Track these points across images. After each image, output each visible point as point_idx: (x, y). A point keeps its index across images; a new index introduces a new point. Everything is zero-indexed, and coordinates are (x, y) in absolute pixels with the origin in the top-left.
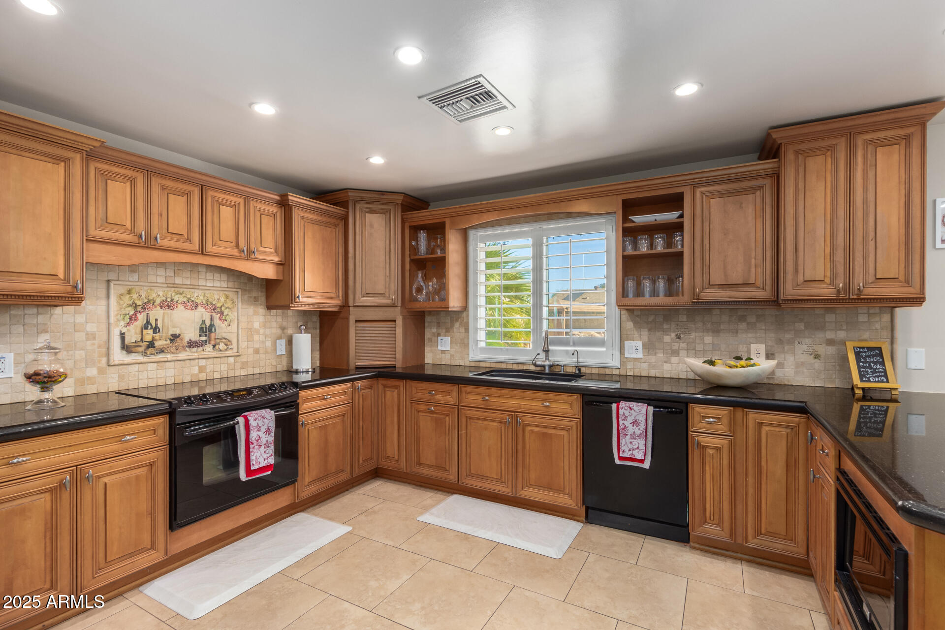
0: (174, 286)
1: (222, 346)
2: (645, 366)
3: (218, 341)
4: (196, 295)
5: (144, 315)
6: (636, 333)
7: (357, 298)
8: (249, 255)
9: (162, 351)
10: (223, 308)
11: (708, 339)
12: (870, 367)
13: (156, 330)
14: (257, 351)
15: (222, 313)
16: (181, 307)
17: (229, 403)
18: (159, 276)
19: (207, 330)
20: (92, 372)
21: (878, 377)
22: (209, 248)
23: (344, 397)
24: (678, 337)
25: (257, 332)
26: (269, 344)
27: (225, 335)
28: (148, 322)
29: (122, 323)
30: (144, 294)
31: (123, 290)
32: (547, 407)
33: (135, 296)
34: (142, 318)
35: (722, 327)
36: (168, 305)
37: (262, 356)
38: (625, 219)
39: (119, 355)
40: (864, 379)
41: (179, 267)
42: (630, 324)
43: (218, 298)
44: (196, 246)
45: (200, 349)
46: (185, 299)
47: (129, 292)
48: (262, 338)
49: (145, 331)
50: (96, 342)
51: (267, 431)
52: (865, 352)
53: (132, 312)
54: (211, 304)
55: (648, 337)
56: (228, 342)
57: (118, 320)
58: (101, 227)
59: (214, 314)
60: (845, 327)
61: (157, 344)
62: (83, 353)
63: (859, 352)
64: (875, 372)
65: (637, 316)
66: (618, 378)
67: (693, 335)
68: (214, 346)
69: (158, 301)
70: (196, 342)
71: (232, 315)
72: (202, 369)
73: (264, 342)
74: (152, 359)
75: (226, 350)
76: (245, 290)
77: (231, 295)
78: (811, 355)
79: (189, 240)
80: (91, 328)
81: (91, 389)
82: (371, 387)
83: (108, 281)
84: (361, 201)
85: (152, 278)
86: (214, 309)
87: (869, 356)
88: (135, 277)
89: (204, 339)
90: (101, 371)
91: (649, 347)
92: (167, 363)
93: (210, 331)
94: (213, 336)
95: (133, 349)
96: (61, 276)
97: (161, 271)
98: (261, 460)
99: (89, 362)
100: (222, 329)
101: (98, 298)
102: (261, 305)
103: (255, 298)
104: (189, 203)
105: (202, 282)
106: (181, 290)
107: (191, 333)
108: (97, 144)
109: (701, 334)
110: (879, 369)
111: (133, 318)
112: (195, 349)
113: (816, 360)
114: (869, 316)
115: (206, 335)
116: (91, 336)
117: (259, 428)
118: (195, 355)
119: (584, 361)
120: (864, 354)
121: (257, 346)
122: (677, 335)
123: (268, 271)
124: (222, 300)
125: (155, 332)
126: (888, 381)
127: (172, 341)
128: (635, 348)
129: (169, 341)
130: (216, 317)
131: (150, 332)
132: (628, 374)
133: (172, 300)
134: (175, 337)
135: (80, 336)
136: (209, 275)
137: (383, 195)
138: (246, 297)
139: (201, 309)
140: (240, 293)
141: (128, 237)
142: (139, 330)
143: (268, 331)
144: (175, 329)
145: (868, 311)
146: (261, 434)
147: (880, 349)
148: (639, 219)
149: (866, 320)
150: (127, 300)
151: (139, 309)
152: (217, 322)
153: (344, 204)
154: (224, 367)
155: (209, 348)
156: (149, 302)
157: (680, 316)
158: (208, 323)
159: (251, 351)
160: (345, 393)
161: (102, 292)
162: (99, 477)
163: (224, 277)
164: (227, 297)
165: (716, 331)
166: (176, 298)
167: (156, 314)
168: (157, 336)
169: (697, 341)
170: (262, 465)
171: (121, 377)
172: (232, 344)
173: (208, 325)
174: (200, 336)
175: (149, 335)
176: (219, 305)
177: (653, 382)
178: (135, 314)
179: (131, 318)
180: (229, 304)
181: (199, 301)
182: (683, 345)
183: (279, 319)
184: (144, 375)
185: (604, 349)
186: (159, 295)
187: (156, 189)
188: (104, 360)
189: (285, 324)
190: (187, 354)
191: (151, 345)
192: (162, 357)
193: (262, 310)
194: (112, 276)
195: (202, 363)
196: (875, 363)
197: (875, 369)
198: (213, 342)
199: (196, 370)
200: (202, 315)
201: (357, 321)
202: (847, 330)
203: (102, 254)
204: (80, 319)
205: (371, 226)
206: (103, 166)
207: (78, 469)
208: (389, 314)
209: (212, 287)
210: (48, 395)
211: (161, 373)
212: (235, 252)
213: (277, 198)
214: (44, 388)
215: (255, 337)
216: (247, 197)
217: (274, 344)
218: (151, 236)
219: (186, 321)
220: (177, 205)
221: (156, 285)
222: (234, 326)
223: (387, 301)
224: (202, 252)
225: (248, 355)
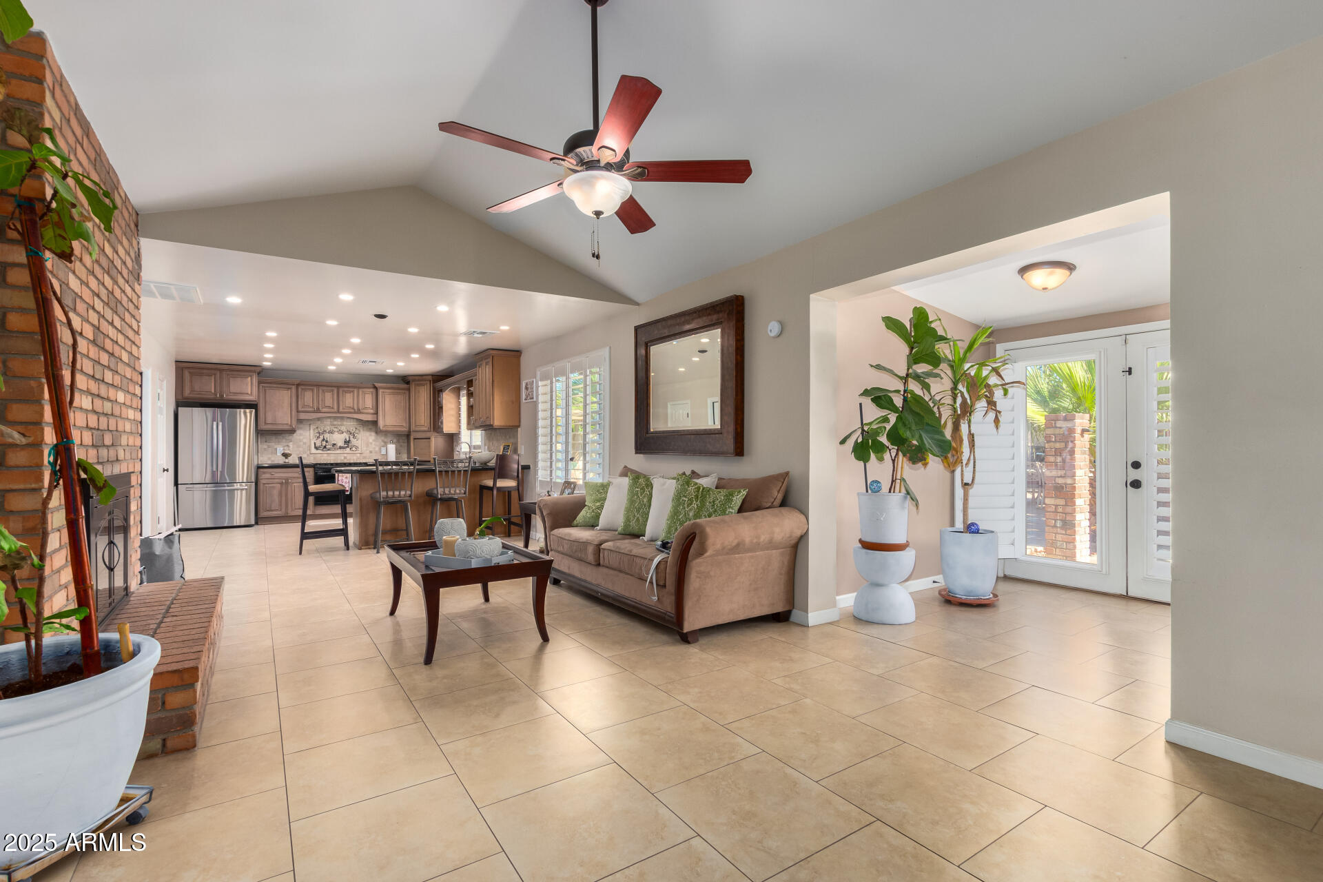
0: (334, 425)
1: (354, 449)
3: (352, 447)
4: (343, 428)
7: (413, 428)
8: (359, 412)
9: (329, 450)
10: (355, 434)
13: (327, 441)
14: (371, 452)
15: (354, 436)
16: (336, 433)
18: (328, 422)
19: (347, 442)
20: (305, 456)
22: (341, 410)
25: (371, 443)
26: (377, 449)
27: (356, 445)
28: (324, 439)
29: (315, 439)
30: (322, 429)
33: (319, 429)
34: (322, 437)
36: (331, 432)
37: (373, 454)
38: (466, 391)
39: (314, 450)
41: (335, 418)
43: (352, 429)
44: (336, 410)
45: (344, 450)
46: (338, 430)
47: (317, 428)
48: (374, 446)
50: (306, 445)
54: (349, 432)
56: (357, 447)
57: (313, 438)
58: (303, 407)
61: (327, 447)
62: (302, 449)
65: (487, 434)
68: (351, 449)
69: (328, 431)
70: (343, 447)
71: (359, 436)
72: (345, 458)
73: (374, 448)
74: (326, 452)
75: (356, 450)
76: (365, 425)
77: (358, 428)
79: (333, 408)
80: (305, 441)
83: (310, 425)
84: (414, 380)
85: (325, 423)
86: (351, 434)
88: (319, 422)
89: (346, 446)
90: (308, 456)
91: (488, 448)
92: (331, 454)
93: (349, 442)
94: (350, 444)
95: (319, 448)
96: (290, 424)
97: (329, 420)
99: (304, 452)
100: (354, 441)
101: (306, 430)
102: (373, 431)
103: (368, 429)
104: (333, 394)
105: (345, 423)
106: (337, 427)
107: (341, 443)
108: (300, 381)
111: (319, 438)
112: (342, 450)
115: (347, 444)
116: (305, 443)
118: (342, 452)
121: (371, 449)
123: (369, 418)
124: (354, 430)
129: (332, 446)
130: (351, 437)
133: (333, 431)
134: (334, 444)
135: (302, 443)
136: (348, 420)
137: (423, 377)
138: (365, 428)
139: (345, 434)
140: (362, 427)
141: (312, 410)
142: (320, 442)
143: (378, 443)
144: (334, 442)
150: (316, 431)
151: (321, 434)
152: (352, 439)
153: (408, 383)
154: (355, 458)
155: (348, 449)
158: (348, 440)
159: (368, 451)
161: (308, 428)
162: (293, 483)
163: (353, 420)
164: (356, 429)
166: (335, 429)
167: (327, 436)
168: (327, 444)
171: (312, 457)
172: (359, 448)
174: (344, 444)
175: (324, 443)
176: (353, 432)
178: (319, 436)
179: (317, 438)
180: (357, 432)
181: (344, 431)
183: (383, 438)
184: (322, 458)
186: (328, 428)
187: (321, 391)
188: (309, 452)
189: (386, 440)
190: (339, 451)
191: (325, 447)
192: (329, 452)
193: (373, 434)
194: (312, 422)
195: (345, 455)
198: (350, 447)
199: (342, 458)
200: (345, 436)
201: (414, 438)
203: (302, 416)
204: (301, 438)
205: (419, 392)
206: (303, 387)
207: (287, 479)
208: (428, 435)
209: (350, 425)
210: (287, 461)
211: (329, 458)
212: (352, 411)
213: (372, 386)
214: (286, 458)
215: (370, 445)
216: (359, 388)
217: (380, 449)
218: (318, 409)
219: (339, 439)
220: (328, 396)
221: (327, 425)
222: (360, 441)
223: (426, 429)
224: (338, 412)
225: (367, 453)
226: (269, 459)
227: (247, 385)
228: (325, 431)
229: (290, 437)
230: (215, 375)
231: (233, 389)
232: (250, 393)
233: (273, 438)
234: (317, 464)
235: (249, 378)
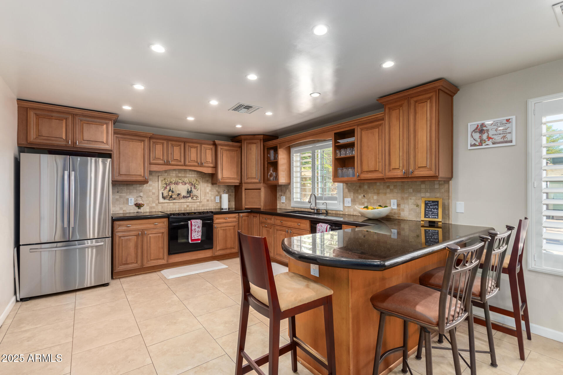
0: (178, 177)
1: (195, 198)
2: (352, 210)
3: (193, 196)
4: (186, 180)
5: (169, 187)
6: (349, 194)
7: (245, 180)
8: (201, 165)
9: (174, 199)
10: (195, 184)
11: (375, 197)
12: (431, 211)
13: (173, 192)
14: (208, 201)
15: (195, 186)
16: (181, 184)
17: (187, 216)
18: (174, 174)
19: (189, 192)
20: (154, 205)
21: (434, 216)
22: (187, 163)
23: (235, 219)
24: (364, 196)
25: (208, 193)
26: (213, 198)
27: (196, 194)
28: (170, 189)
29: (163, 190)
30: (169, 180)
31: (162, 179)
32: (299, 225)
33: (166, 181)
34: (168, 188)
35: (381, 191)
36: (176, 183)
37: (210, 202)
38: (336, 142)
39: (161, 200)
40: (427, 216)
41: (180, 171)
42: (346, 190)
43: (193, 180)
44: (182, 163)
45: (187, 199)
46: (182, 181)
47: (165, 179)
48: (210, 195)
49: (169, 192)
50: (155, 195)
51: (198, 227)
52: (430, 203)
53: (165, 186)
54: (191, 183)
55: (354, 196)
56: (197, 197)
57: (161, 189)
58: (154, 160)
59: (192, 186)
60: (429, 191)
61: (173, 197)
62: (151, 199)
63: (428, 203)
64: (432, 214)
65: (349, 186)
66: (342, 216)
67: (370, 195)
68: (192, 198)
69: (173, 182)
70: (186, 196)
71: (198, 187)
72: (188, 206)
73: (211, 197)
74: (171, 201)
75: (196, 200)
76: (204, 178)
77: (198, 179)
78: (415, 205)
79: (180, 161)
80: (154, 191)
81: (154, 210)
82: (248, 216)
83: (158, 176)
84: (246, 139)
85: (171, 175)
86: (192, 185)
87: (432, 205)
88: (166, 174)
89: (188, 195)
90: (157, 205)
91: (354, 201)
92: (176, 203)
93: (191, 192)
94: (191, 194)
95: (166, 198)
96: (143, 175)
97: (174, 172)
98: (196, 236)
99: (153, 202)
100: (195, 192)
101: (156, 182)
102: (209, 183)
103: (207, 180)
104: (180, 149)
105: (188, 175)
106: (181, 178)
107: (184, 193)
108: (152, 135)
109: (373, 195)
110: (435, 212)
111: (166, 188)
112: (185, 199)
113: (417, 208)
114: (439, 185)
115: (189, 194)
116: (154, 194)
117: (195, 226)
118: (185, 201)
119: (330, 207)
120: (429, 204)
121: (208, 198)
122: (363, 195)
123: (209, 171)
124: (195, 181)
125: (172, 193)
126: (438, 218)
127: (178, 196)
128: (348, 201)
129: (177, 196)
130: (193, 187)
131: (171, 192)
132: (346, 214)
133: (178, 182)
134: (179, 194)
135: (151, 193)
136: (190, 173)
137: (255, 136)
138: (205, 180)
139: (187, 185)
140: (201, 179)
141: (161, 162)
142: (167, 192)
143: (213, 193)
144: (179, 192)
145: (439, 183)
146: (196, 228)
147: (438, 202)
148: (342, 141)
149: (438, 187)
150: (164, 182)
151: (167, 185)
152: (193, 189)
153: (240, 141)
154: (195, 206)
155: (190, 198)
156: (170, 182)
157: (365, 186)
159: (206, 200)
160: (235, 217)
161: (157, 179)
162: (149, 234)
163: (196, 173)
164: (197, 180)
165: (378, 194)
166: (179, 181)
167: (173, 186)
168: (173, 194)
169: (371, 198)
170: (196, 238)
171: (162, 207)
172: (198, 198)
173: (190, 190)
174: (187, 194)
175: (170, 193)
176: (194, 183)
177: (355, 218)
178: (166, 187)
179: (165, 188)
180: (197, 183)
181: (187, 182)
182: (366, 200)
183: (217, 189)
184: (169, 207)
185: (336, 202)
186: (174, 180)
187: (170, 145)
188: (157, 201)
189: (219, 190)
190: (183, 200)
191: (171, 197)
192: (174, 201)
193: (210, 185)
194: (159, 174)
195: (188, 204)
196: (434, 209)
197: (433, 212)
198: (191, 197)
199: (186, 206)
200: (188, 187)
201: (245, 189)
202: (430, 193)
203: (154, 168)
204: (151, 188)
205: (251, 149)
206: (155, 140)
207: (143, 231)
208: (258, 186)
209: (191, 177)
210: (139, 210)
211: (174, 206)
212: (196, 164)
213: (212, 143)
214: (139, 208)
215: (207, 195)
216: (201, 144)
217: (215, 198)
218: (168, 161)
219: (182, 189)
220: (176, 150)
221: (173, 177)
222: (199, 191)
223: (257, 181)
224: (185, 165)
225: (205, 202)
226: (121, 209)
227: (102, 132)
228: (171, 182)
229: (141, 188)
230: (66, 119)
231: (87, 136)
232: (105, 142)
233: (125, 189)
234: (171, 214)
235: (105, 126)
